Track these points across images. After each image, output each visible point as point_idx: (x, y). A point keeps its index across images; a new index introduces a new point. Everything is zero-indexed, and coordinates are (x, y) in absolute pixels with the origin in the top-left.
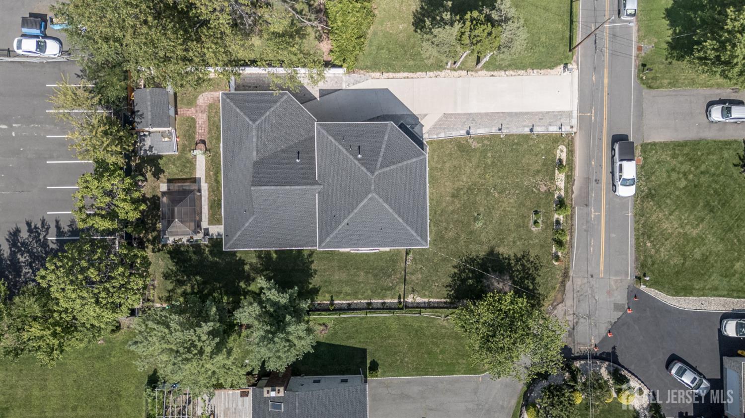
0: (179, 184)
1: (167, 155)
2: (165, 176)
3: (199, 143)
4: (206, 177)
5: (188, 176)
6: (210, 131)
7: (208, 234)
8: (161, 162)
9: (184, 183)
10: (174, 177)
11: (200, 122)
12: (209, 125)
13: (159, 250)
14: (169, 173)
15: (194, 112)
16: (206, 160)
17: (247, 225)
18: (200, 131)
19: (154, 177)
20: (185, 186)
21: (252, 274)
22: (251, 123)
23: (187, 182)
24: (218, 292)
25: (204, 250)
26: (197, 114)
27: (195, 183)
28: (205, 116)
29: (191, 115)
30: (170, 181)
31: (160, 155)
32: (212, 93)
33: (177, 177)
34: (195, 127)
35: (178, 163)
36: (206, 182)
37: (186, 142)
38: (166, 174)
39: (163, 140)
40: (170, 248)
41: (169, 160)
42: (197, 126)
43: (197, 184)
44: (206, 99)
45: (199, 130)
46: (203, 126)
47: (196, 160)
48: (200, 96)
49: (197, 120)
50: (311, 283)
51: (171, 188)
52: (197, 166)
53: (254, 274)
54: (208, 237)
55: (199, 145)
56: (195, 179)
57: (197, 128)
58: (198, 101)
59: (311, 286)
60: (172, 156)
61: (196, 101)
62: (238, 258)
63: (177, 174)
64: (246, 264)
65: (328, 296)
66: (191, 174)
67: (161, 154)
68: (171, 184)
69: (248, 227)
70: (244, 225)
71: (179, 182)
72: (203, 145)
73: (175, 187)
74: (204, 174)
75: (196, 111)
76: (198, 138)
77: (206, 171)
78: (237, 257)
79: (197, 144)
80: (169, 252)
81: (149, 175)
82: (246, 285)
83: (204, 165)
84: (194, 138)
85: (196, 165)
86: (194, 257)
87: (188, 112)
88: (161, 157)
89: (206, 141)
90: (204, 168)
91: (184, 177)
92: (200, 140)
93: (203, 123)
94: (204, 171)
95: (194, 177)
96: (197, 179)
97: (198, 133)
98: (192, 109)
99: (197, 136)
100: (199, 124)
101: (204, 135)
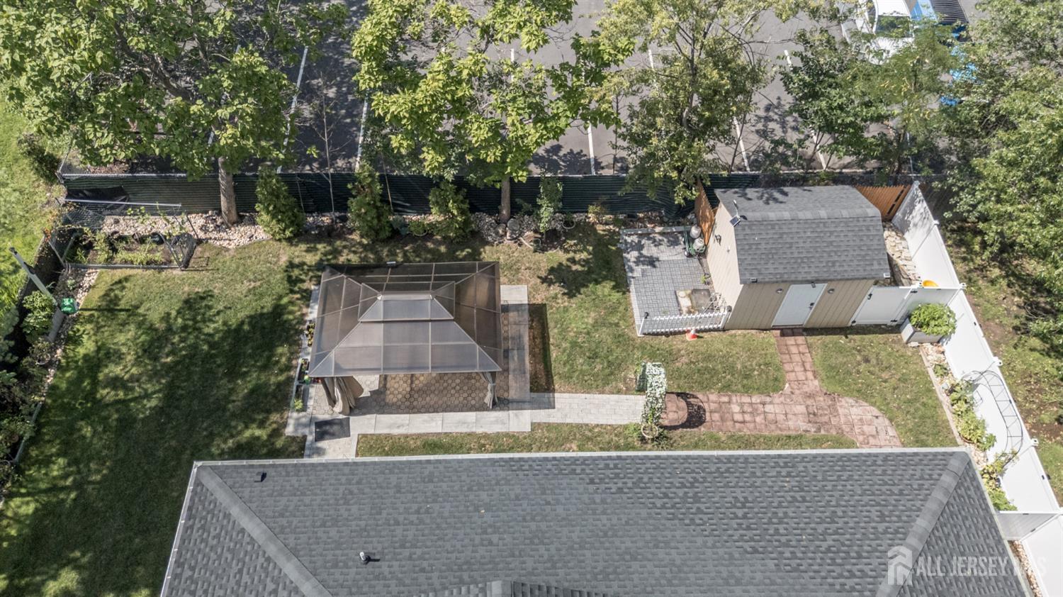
0: (526, 339)
1: (628, 307)
2: (555, 297)
3: (689, 404)
4: (558, 426)
5: (557, 368)
7: (321, 436)
8: (605, 288)
9: (532, 354)
10: (551, 324)
11: (769, 408)
13: (293, 282)
14: (566, 310)
15: (806, 389)
16: (625, 426)
18: (736, 408)
19: (552, 270)
20: (522, 360)
23: (534, 364)
24: (65, 477)
25: (262, 425)
26: (798, 398)
27: (532, 390)
28: (798, 423)
29: (791, 376)
30: (537, 313)
31: (628, 285)
33: (553, 332)
34: (747, 390)
35: (604, 335)
36: (535, 426)
37: (685, 360)
38: (563, 302)
39: (681, 294)
40: (292, 312)
41: (613, 310)
42: (756, 399)
43: (528, 395)
45: (737, 405)
46: (758, 419)
47: (619, 392)
48: (876, 412)
49: (777, 398)
51: (512, 315)
52: (597, 398)
54: (310, 438)
55: (683, 404)
56: (549, 388)
57: (746, 399)
58: (851, 401)
60: (627, 315)
61: (849, 393)
63: (564, 330)
66: (567, 377)
67: (632, 288)
68: (526, 316)
71: (533, 339)
72: (683, 415)
73: (518, 329)
74: (568, 421)
75: (810, 396)
76: (709, 400)
77: (579, 426)
79: (683, 395)
80: (278, 311)
81: (557, 256)
83: (603, 421)
84: (706, 387)
85: (603, 392)
86: (243, 387)
87: (799, 369)
88: (622, 285)
89: (702, 429)
90: (591, 420)
91: (554, 353)
92: (699, 407)
93: (771, 417)
94: (580, 421)
95: (557, 387)
96: (546, 395)
97: (726, 399)
98: (816, 382)
99: (713, 397)
100: (764, 404)
101: (723, 419)
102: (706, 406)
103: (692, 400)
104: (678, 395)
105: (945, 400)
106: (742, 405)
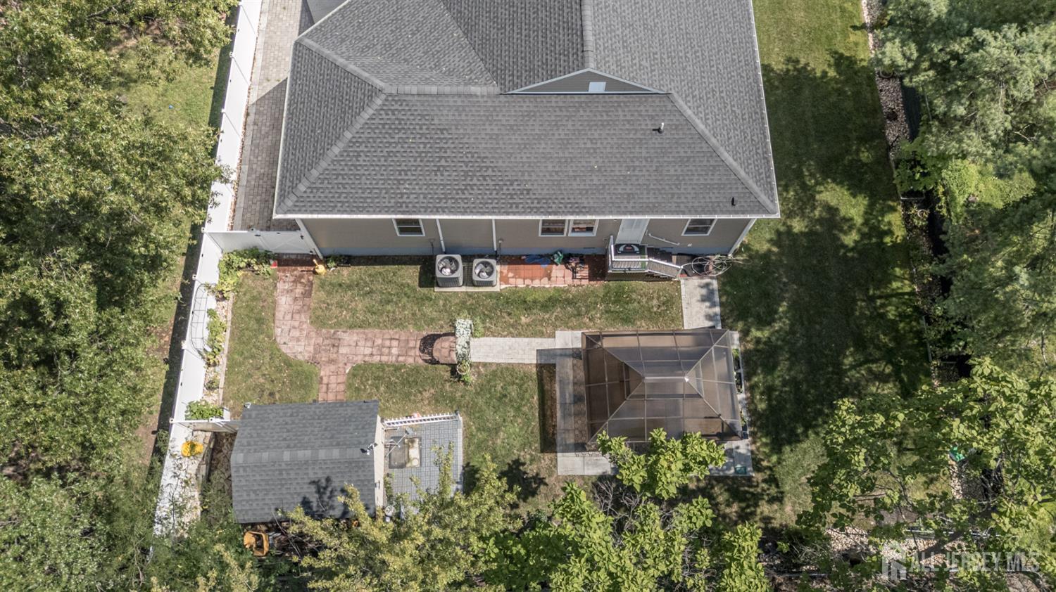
0: (559, 414)
1: (466, 453)
2: (532, 460)
3: (431, 354)
4: (534, 335)
5: (533, 386)
6: (397, 323)
7: (712, 331)
9: (554, 400)
10: (537, 431)
11: (368, 351)
12: (377, 324)
13: (772, 480)
14: (523, 447)
15: (333, 367)
16: (484, 335)
17: (701, 127)
18: (395, 351)
19: (534, 493)
20: (562, 393)
21: (817, 213)
22: (379, 102)
23: (553, 391)
25: (758, 341)
26: (342, 360)
27: (554, 365)
28: (349, 338)
29: (342, 379)
30: (549, 444)
31: (463, 474)
32: (279, 315)
33: (535, 423)
34: (381, 366)
35: (492, 417)
36: (553, 336)
37: (426, 394)
38: (525, 456)
39: (416, 463)
40: (765, 445)
41: (481, 446)
42: (376, 359)
43: (558, 361)
44: (296, 333)
45: (393, 353)
46: (379, 342)
47: (485, 365)
48: (284, 349)
49: (359, 360)
50: (825, 73)
51: (571, 441)
52: (503, 359)
53: (814, 208)
55: (436, 354)
56: (540, 367)
57: (384, 359)
58: (300, 357)
59: (832, 73)
60: (468, 437)
61: (300, 364)
62: (775, 249)
63: (526, 422)
64: (790, 228)
65: (854, 37)
66: (524, 378)
67: (460, 470)
68: (559, 438)
69: (706, 125)
70: (702, 137)
71: (553, 416)
72: (437, 345)
73: (566, 425)
74: (526, 340)
75: (331, 361)
76: (414, 358)
77: (519, 335)
78: (769, 251)
79: (434, 362)
82: (851, 228)
83: (501, 340)
84: (416, 370)
85: (498, 364)
86: (783, 372)
87: (332, 386)
88: (469, 474)
89: (425, 334)
90: (509, 341)
91: (535, 400)
92: (423, 351)
93: (369, 344)
94: (519, 340)
95: (534, 370)
96: (543, 362)
97: (401, 359)
98: (322, 373)
99: (411, 360)
100: (372, 355)
101: (407, 341)
102: (418, 353)
103: (428, 358)
104: (438, 363)
105: (223, 360)
106: (390, 354)
